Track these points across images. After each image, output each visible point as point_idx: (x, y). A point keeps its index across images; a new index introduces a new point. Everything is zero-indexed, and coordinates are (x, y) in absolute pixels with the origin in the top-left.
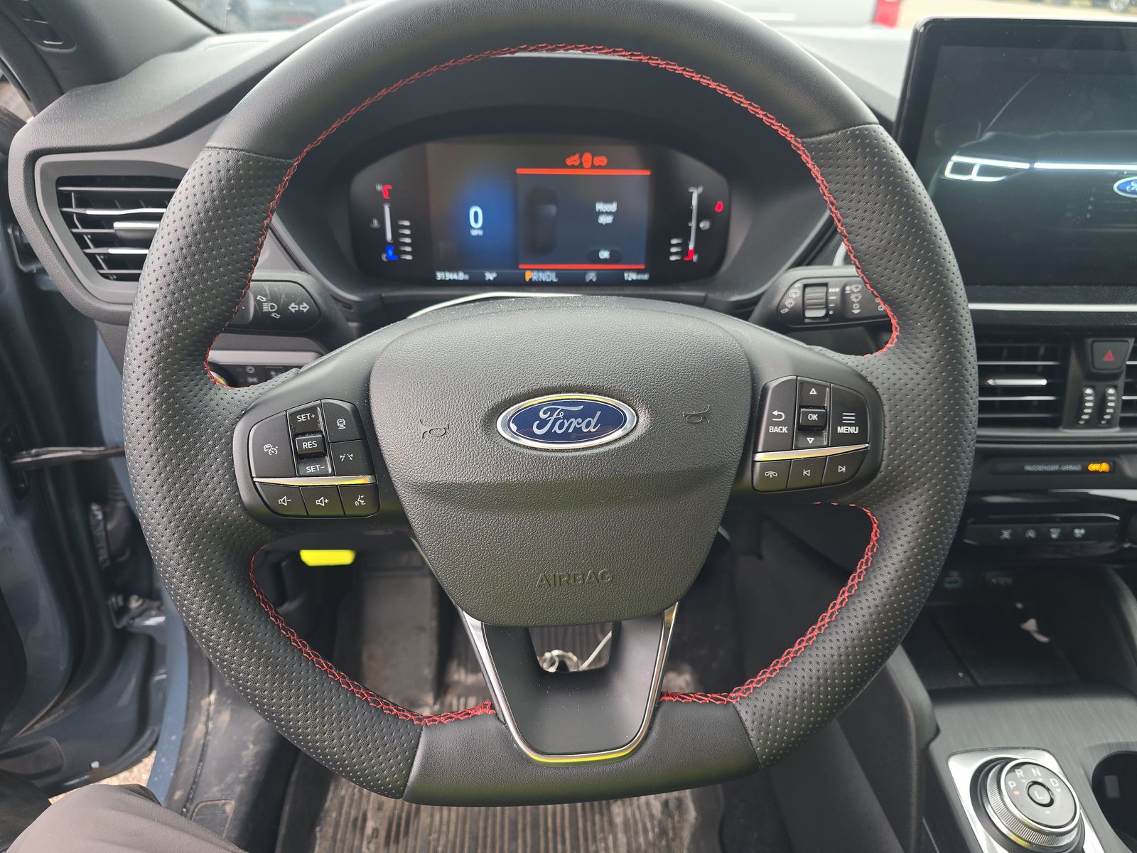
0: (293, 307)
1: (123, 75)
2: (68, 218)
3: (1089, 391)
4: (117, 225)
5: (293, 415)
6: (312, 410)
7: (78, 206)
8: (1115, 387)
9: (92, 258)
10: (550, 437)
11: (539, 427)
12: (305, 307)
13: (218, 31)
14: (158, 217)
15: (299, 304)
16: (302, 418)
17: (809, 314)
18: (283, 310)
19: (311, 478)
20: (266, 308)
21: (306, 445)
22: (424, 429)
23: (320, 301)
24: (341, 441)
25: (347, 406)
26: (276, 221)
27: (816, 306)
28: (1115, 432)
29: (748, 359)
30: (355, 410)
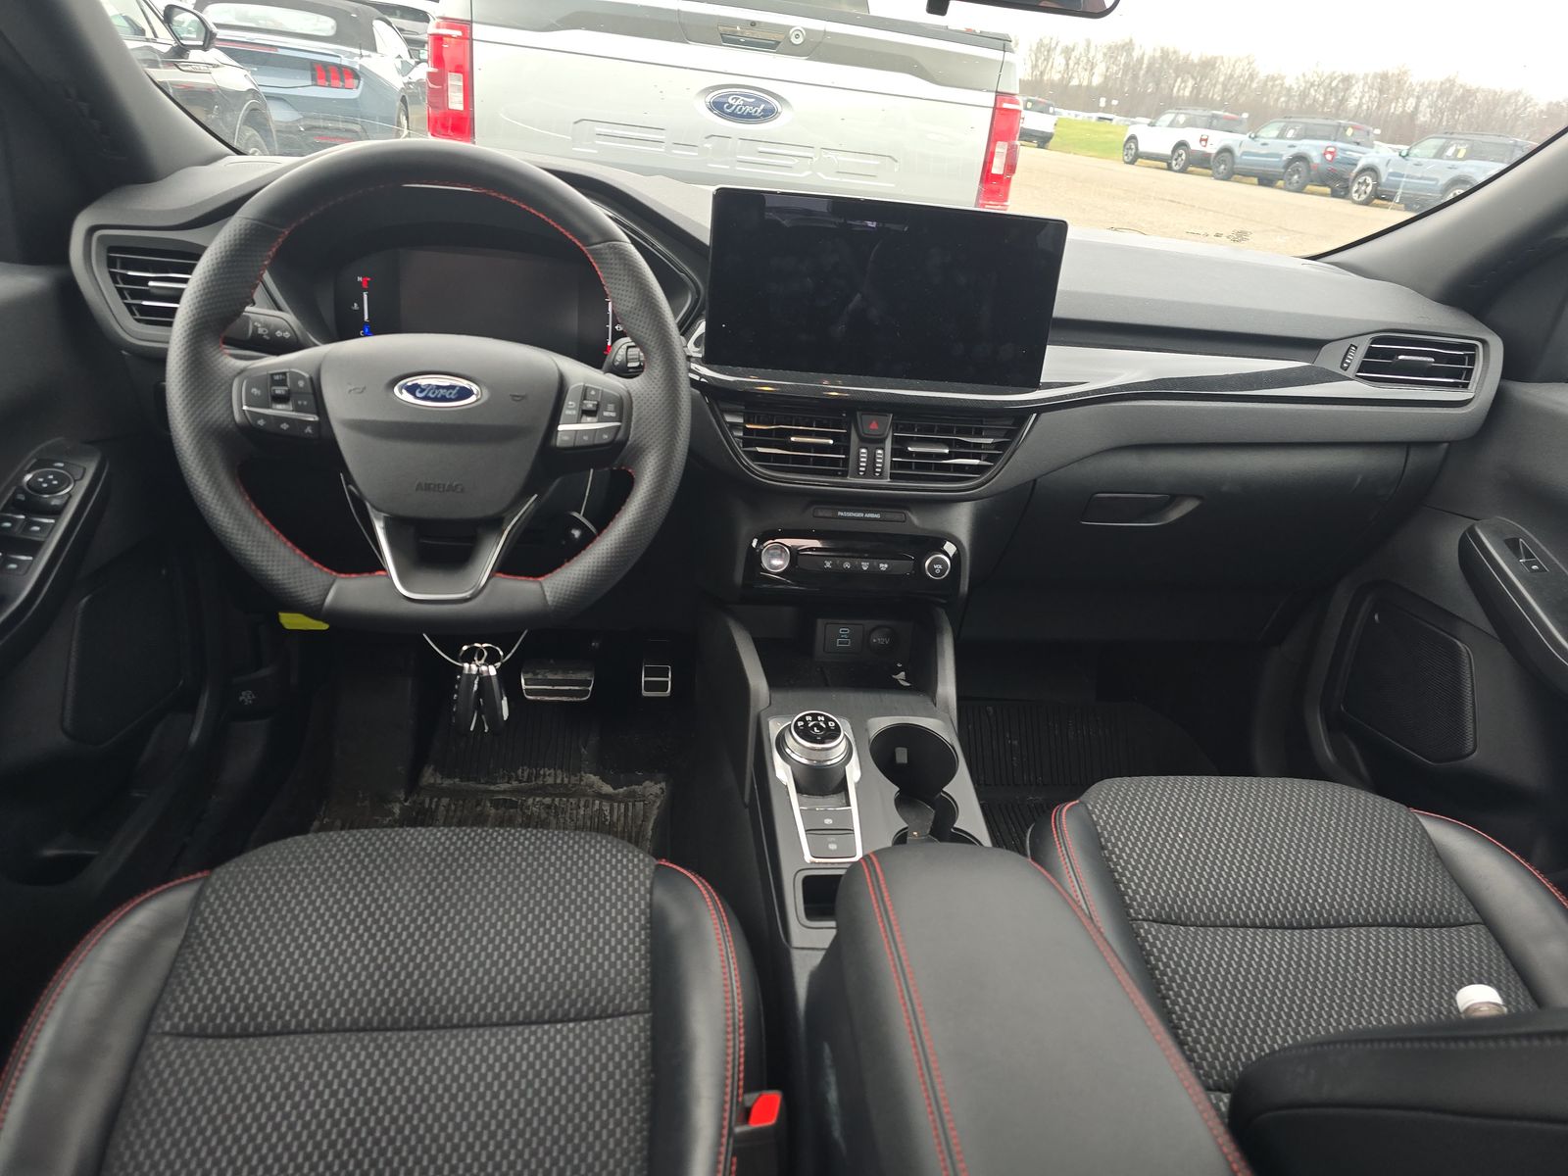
0: (279, 334)
1: (161, 179)
2: (113, 276)
3: (863, 450)
4: (151, 283)
5: (272, 375)
6: (284, 374)
7: (122, 268)
8: (883, 449)
9: (129, 306)
10: (426, 398)
11: (421, 392)
12: (287, 335)
13: (238, 152)
14: (185, 281)
15: (284, 332)
16: (277, 378)
17: (629, 365)
18: (272, 334)
19: (280, 410)
20: (260, 331)
21: (278, 392)
22: (350, 388)
23: (298, 333)
24: (300, 393)
25: (307, 376)
26: (267, 277)
27: (633, 360)
28: (886, 481)
29: (559, 370)
30: (311, 379)
